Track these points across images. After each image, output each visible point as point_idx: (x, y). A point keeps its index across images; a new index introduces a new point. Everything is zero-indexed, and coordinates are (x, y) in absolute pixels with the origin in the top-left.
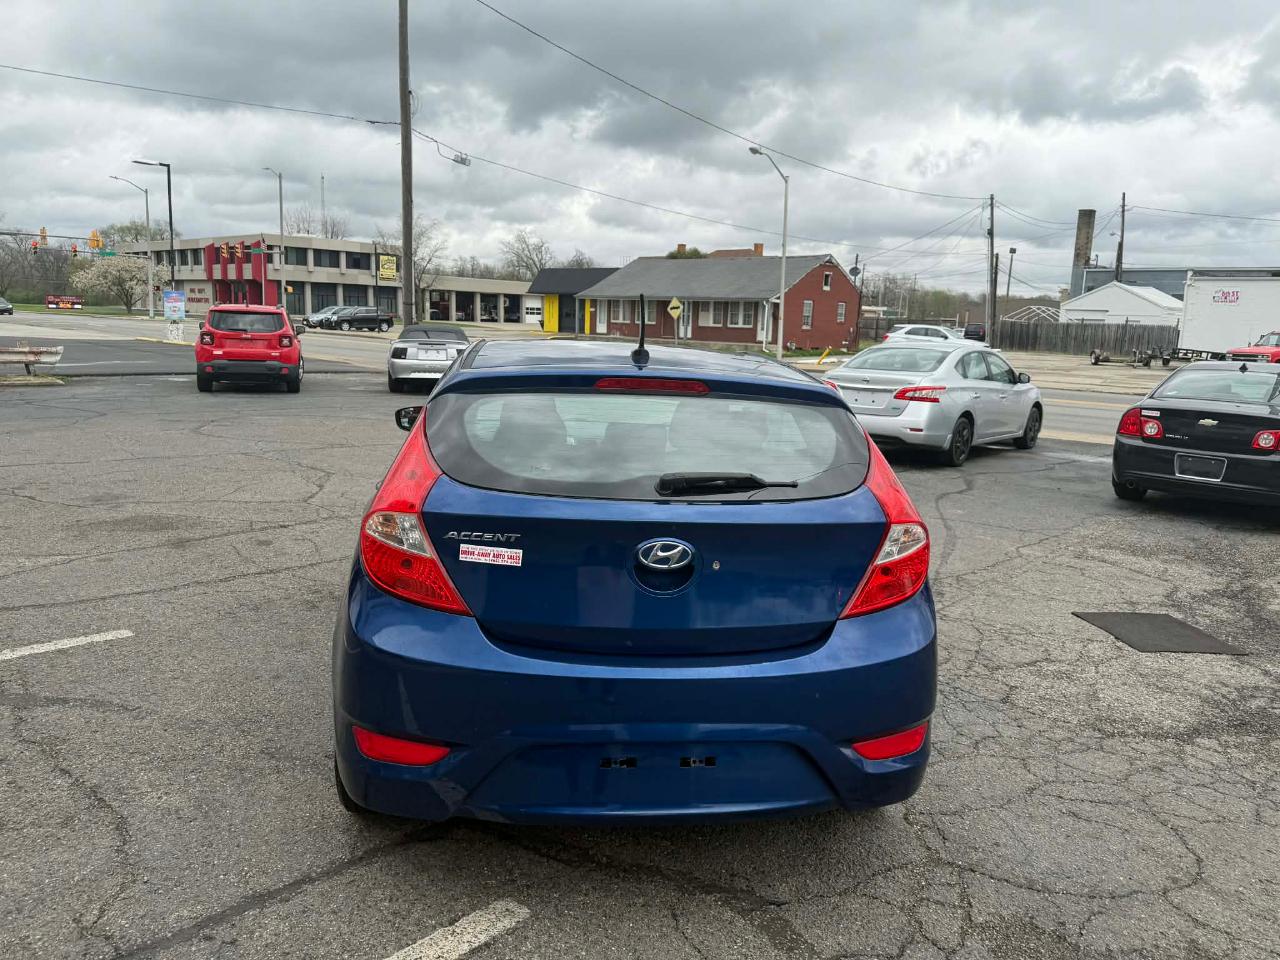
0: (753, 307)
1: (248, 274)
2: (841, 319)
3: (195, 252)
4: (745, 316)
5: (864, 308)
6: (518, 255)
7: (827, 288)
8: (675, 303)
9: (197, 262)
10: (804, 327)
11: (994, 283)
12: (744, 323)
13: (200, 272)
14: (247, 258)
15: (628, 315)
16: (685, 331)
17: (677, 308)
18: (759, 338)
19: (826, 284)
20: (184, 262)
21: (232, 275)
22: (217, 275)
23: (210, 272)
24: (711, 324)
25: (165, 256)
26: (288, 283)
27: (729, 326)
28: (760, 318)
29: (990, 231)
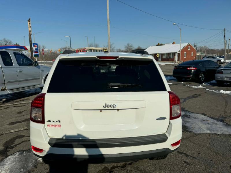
0: (174, 54)
2: (192, 56)
4: (172, 56)
5: (197, 53)
6: (128, 48)
7: (189, 50)
10: (185, 57)
11: (226, 46)
16: (160, 59)
17: (158, 55)
18: (175, 60)
19: (189, 49)
24: (165, 58)
27: (169, 58)
28: (175, 56)
29: (224, 36)
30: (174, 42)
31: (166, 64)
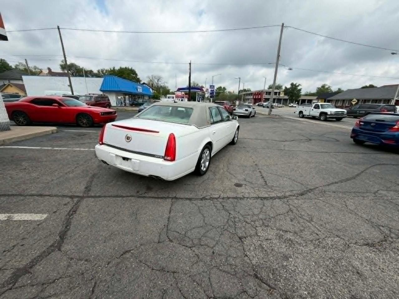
1: (259, 97)
3: (252, 94)
8: (355, 100)
9: (252, 95)
13: (252, 97)
14: (260, 94)
15: (341, 103)
17: (355, 101)
20: (250, 95)
21: (257, 97)
22: (254, 97)
23: (253, 97)
25: (247, 95)
26: (264, 98)
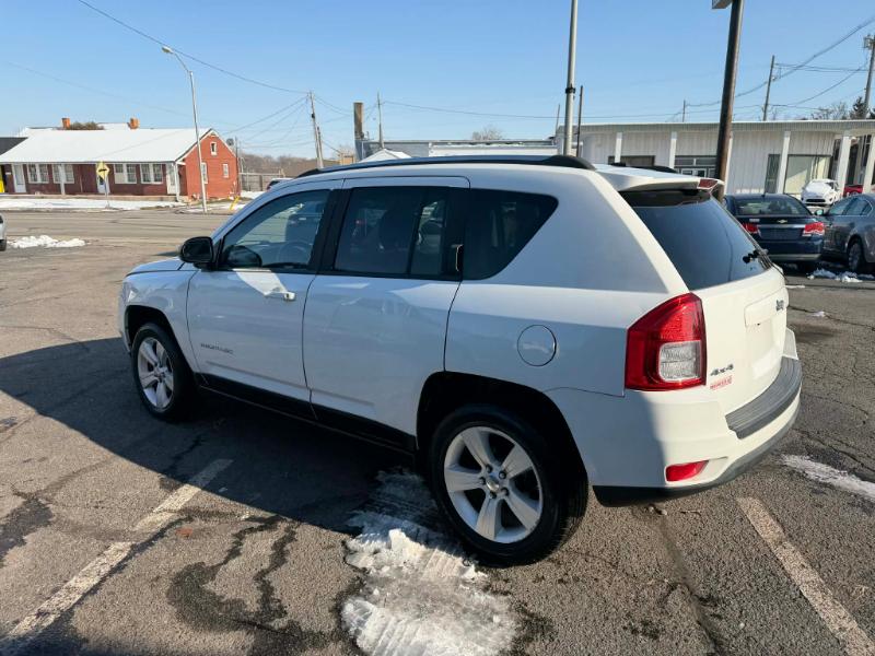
0: (162, 167)
2: (227, 176)
4: (155, 175)
7: (214, 153)
8: (101, 167)
11: (318, 150)
12: (156, 180)
17: (105, 170)
18: (170, 191)
19: (213, 150)
24: (126, 181)
27: (144, 182)
28: (168, 177)
29: (313, 116)
30: (132, 120)
31: (143, 209)
